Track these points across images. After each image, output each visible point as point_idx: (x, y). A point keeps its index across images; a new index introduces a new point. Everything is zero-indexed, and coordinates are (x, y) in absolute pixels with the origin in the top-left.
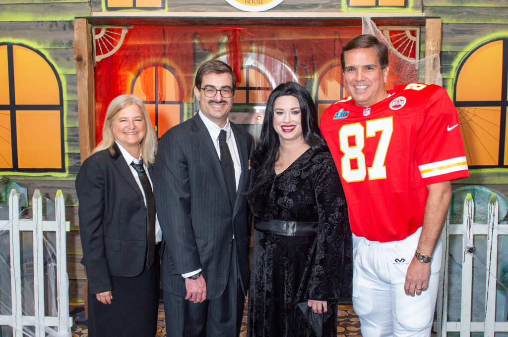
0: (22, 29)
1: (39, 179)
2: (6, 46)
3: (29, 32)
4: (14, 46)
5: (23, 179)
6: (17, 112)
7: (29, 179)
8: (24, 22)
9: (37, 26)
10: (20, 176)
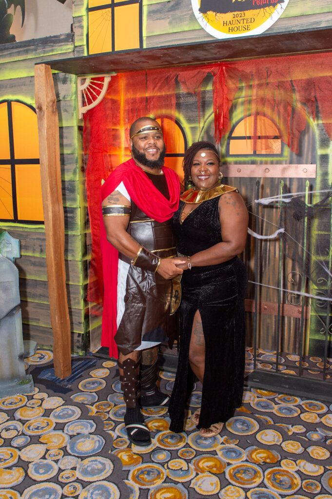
0: (19, 86)
1: (34, 231)
2: (6, 103)
3: (24, 88)
4: (12, 103)
5: (21, 230)
6: (17, 166)
7: (26, 230)
8: (20, 78)
9: (31, 81)
10: (20, 227)
